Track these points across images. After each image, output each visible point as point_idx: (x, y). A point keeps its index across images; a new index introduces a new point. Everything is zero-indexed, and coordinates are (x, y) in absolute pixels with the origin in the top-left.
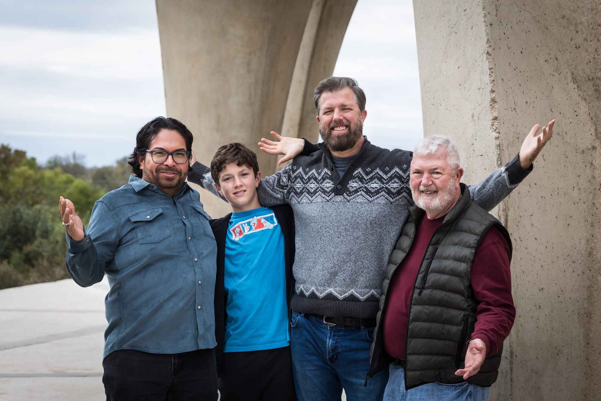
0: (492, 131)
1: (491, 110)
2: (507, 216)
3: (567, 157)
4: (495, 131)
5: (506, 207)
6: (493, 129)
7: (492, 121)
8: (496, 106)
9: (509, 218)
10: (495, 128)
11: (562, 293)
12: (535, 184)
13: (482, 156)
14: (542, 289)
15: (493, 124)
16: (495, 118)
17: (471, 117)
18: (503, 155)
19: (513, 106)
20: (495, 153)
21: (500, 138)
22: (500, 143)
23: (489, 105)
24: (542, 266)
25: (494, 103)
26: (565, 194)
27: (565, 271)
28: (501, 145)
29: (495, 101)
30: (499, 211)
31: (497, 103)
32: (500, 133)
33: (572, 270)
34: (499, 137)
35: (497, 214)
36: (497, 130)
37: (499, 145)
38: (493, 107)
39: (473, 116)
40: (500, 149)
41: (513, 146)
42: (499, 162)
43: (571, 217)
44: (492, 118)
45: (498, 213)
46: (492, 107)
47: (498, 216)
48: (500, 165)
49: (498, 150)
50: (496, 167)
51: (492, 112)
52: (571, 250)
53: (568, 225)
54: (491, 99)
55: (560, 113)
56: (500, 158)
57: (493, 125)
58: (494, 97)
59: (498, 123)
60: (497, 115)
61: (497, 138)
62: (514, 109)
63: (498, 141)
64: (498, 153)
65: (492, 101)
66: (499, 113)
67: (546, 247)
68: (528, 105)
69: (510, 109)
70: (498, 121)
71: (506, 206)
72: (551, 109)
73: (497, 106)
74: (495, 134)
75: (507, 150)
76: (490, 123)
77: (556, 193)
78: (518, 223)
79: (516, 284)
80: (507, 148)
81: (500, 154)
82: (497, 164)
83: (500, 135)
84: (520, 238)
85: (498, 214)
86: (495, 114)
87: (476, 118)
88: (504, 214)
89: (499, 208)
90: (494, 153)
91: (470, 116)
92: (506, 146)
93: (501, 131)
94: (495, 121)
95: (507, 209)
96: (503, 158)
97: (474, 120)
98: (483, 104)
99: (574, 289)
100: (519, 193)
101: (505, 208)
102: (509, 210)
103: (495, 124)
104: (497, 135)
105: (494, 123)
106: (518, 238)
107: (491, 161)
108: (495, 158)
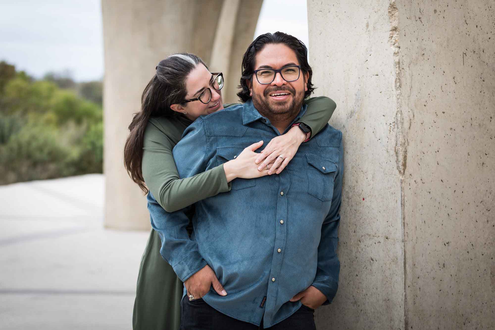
0: (391, 45)
1: (390, 18)
2: (406, 152)
3: (484, 81)
4: (394, 45)
5: (405, 141)
6: (391, 42)
7: (391, 32)
8: (395, 14)
9: (409, 155)
10: (394, 41)
11: (472, 247)
12: (444, 113)
13: (378, 75)
14: (447, 243)
15: (391, 35)
16: (394, 28)
17: (365, 28)
18: (402, 75)
19: (418, 15)
20: (393, 73)
21: (400, 54)
22: (399, 60)
23: (387, 13)
24: (448, 214)
25: (393, 9)
26: (480, 125)
27: (477, 221)
28: (401, 63)
29: (394, 8)
30: (396, 145)
31: (397, 9)
32: (399, 48)
33: (486, 220)
34: (398, 52)
35: (393, 149)
36: (397, 44)
37: (399, 63)
38: (393, 15)
39: (367, 26)
40: (399, 67)
41: (417, 64)
42: (398, 84)
43: (486, 155)
44: (390, 28)
45: (395, 147)
46: (391, 15)
47: (395, 151)
48: (398, 88)
49: (397, 69)
50: (394, 90)
51: (391, 21)
52: (486, 195)
53: (483, 163)
54: (390, 4)
55: (477, 26)
56: (399, 79)
57: (392, 37)
58: (394, 2)
59: (398, 35)
60: (397, 25)
61: (396, 54)
62: (419, 18)
63: (397, 57)
64: (397, 72)
65: (391, 7)
66: (399, 23)
67: (455, 191)
68: (437, 14)
69: (413, 18)
70: (398, 33)
71: (404, 139)
72: (465, 21)
73: (397, 14)
74: (394, 49)
75: (408, 68)
76: (388, 34)
77: (470, 124)
78: (419, 162)
79: (415, 238)
80: (409, 67)
81: (399, 73)
82: (396, 86)
83: (400, 49)
84: (421, 179)
85: (395, 149)
86: (395, 24)
87: (371, 28)
88: (402, 149)
89: (396, 141)
90: (391, 72)
91: (364, 25)
92: (408, 65)
93: (401, 46)
94: (394, 32)
95: (406, 144)
96: (403, 79)
97: (368, 31)
98: (379, 10)
99: (487, 243)
100: (422, 124)
101: (403, 141)
102: (408, 145)
103: (394, 36)
104: (397, 49)
105: (393, 34)
106: (419, 180)
107: (388, 82)
108: (393, 79)
